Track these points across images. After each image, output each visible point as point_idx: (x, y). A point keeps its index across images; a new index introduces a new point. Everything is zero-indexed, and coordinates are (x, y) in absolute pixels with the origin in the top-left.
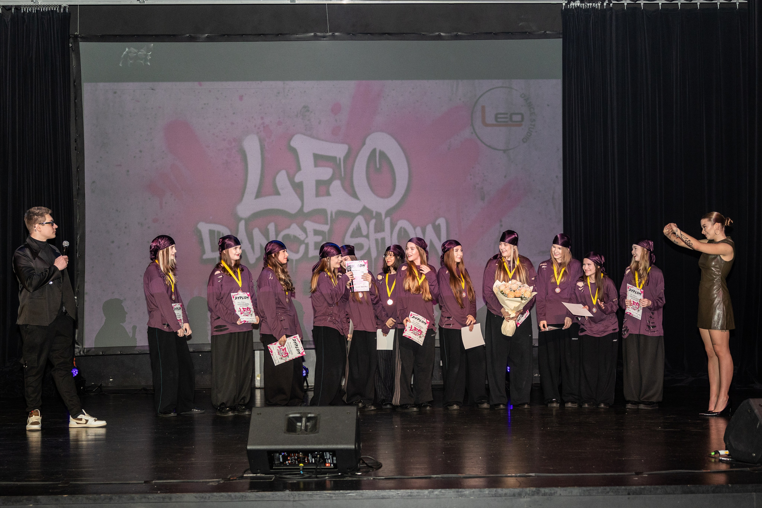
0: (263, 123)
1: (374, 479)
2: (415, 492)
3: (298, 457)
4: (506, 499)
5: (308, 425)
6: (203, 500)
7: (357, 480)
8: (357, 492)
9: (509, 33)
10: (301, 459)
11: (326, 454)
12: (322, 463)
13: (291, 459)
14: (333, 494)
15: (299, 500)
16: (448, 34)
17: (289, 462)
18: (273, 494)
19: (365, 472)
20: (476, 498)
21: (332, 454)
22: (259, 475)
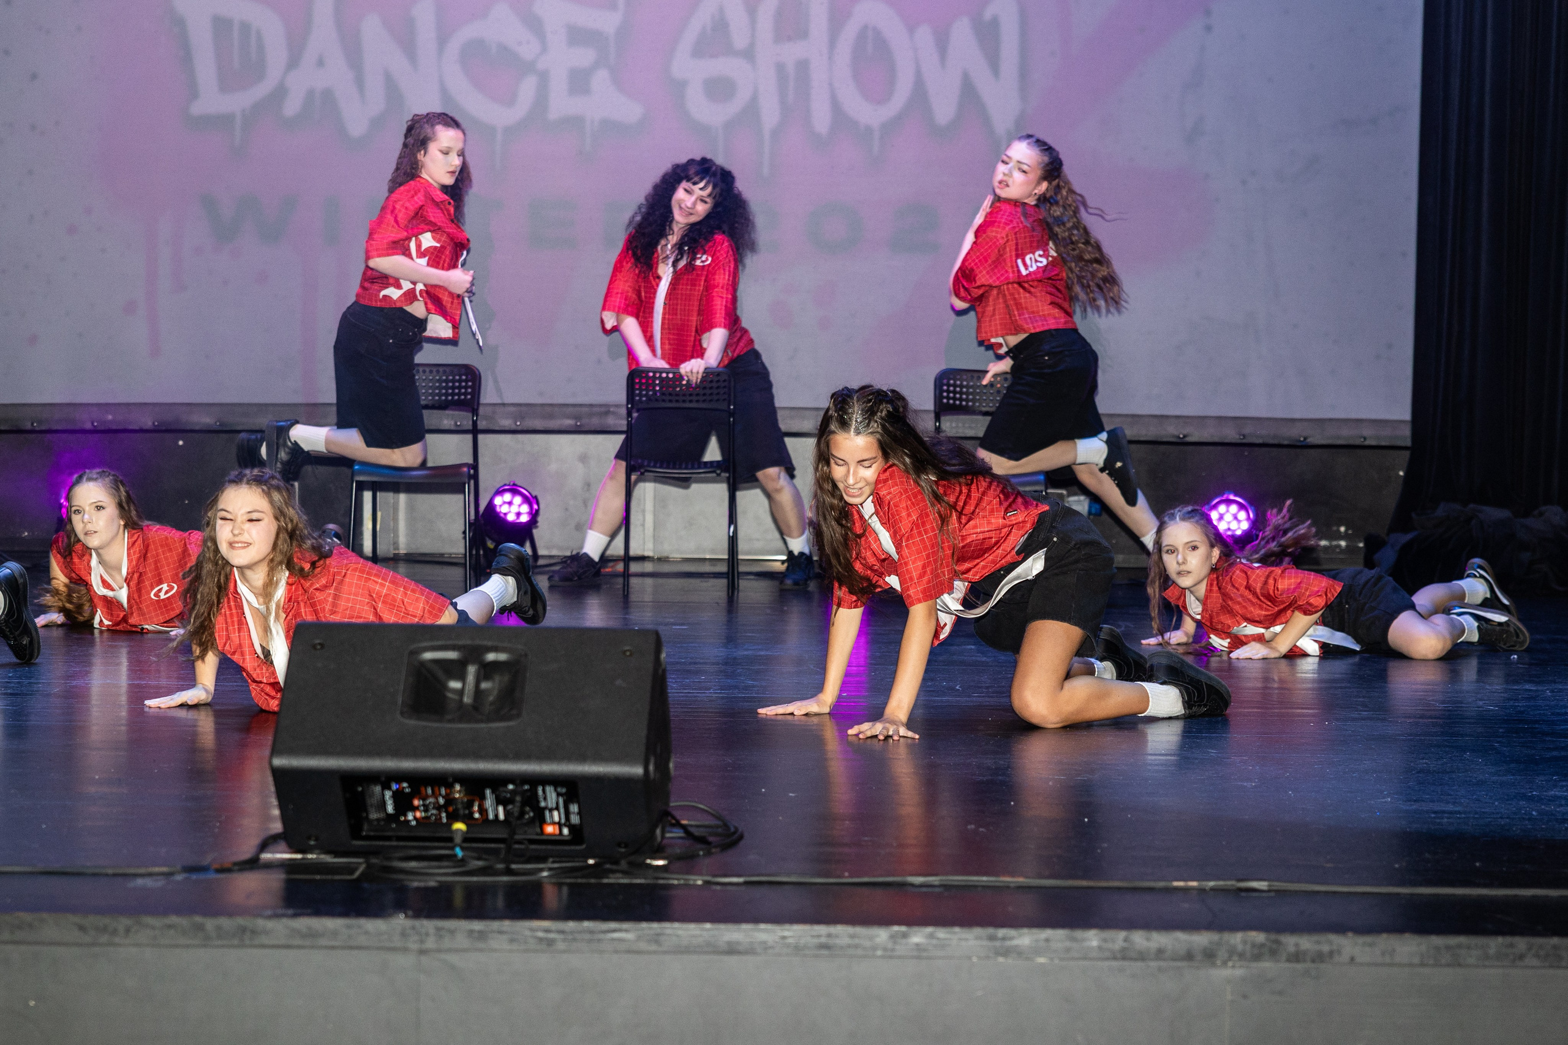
1: (706, 883)
2: (842, 933)
3: (449, 801)
4: (1160, 969)
5: (483, 691)
6: (104, 938)
7: (648, 885)
10: (460, 806)
11: (544, 791)
12: (532, 821)
13: (424, 805)
14: (560, 931)
15: (440, 950)
17: (418, 814)
18: (349, 927)
19: (680, 858)
20: (1056, 959)
21: (564, 790)
22: (314, 856)
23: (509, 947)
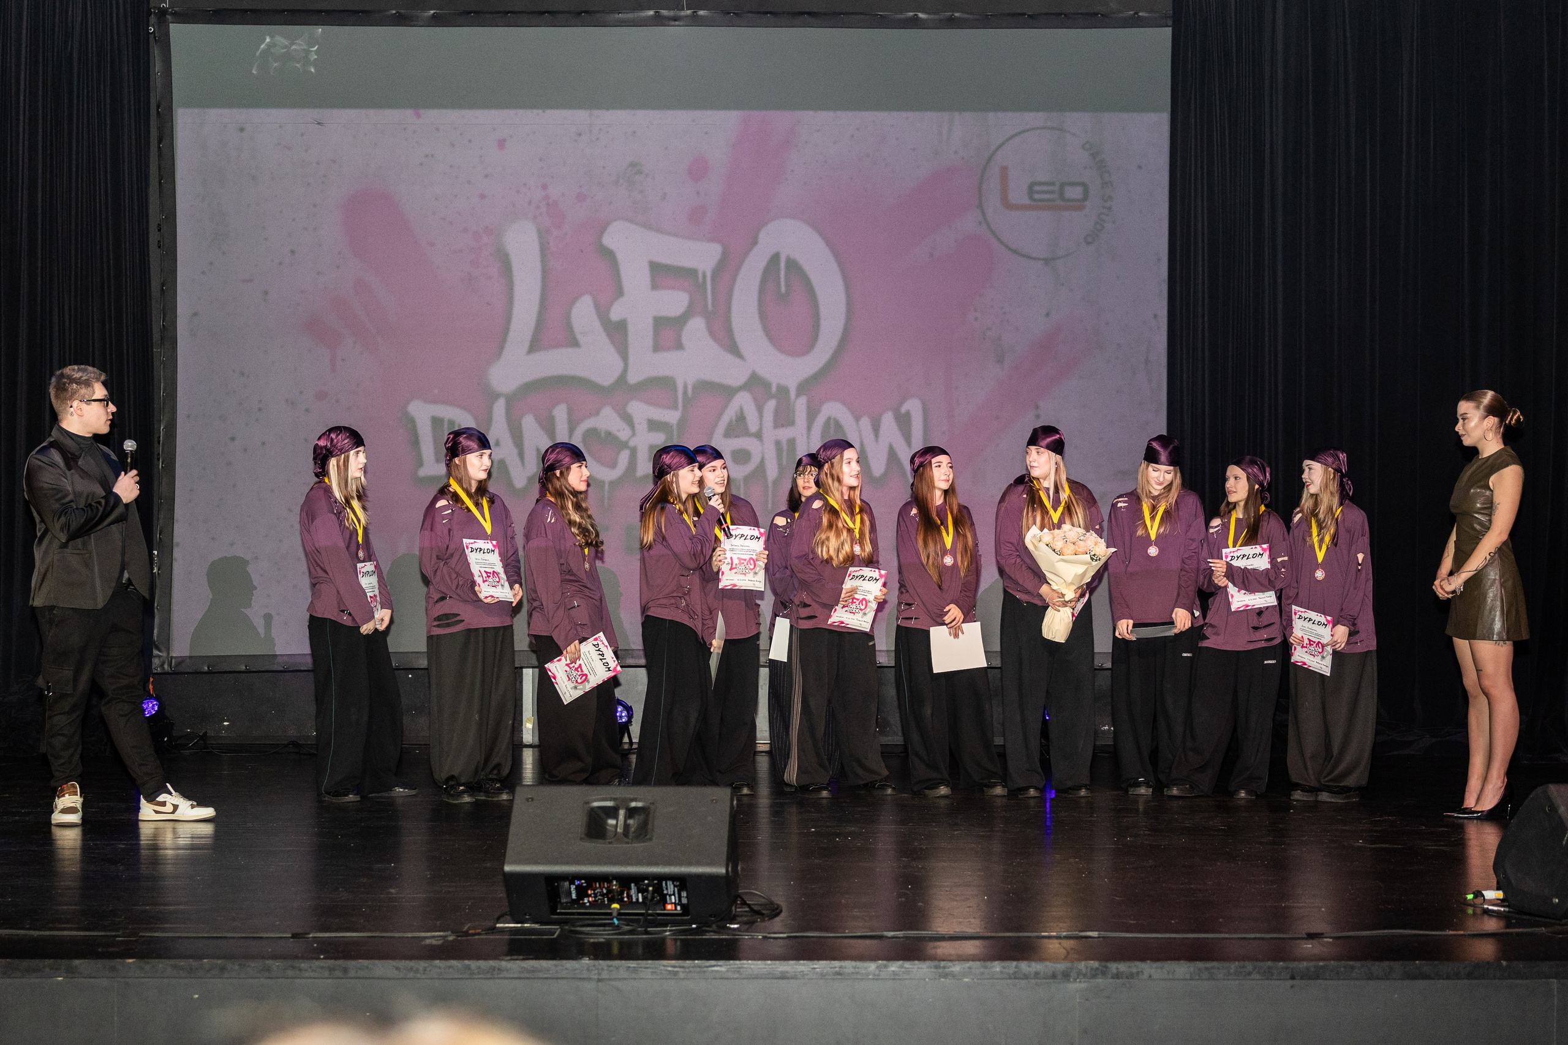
0: (547, 197)
1: (764, 937)
2: (849, 965)
3: (610, 891)
4: (1037, 984)
5: (629, 825)
6: (411, 975)
7: (730, 939)
8: (730, 965)
9: (1061, 14)
10: (615, 894)
11: (666, 884)
12: (658, 902)
13: (594, 894)
14: (680, 967)
15: (610, 979)
16: (932, 16)
17: (590, 899)
18: (556, 966)
19: (747, 923)
20: (975, 980)
21: (678, 883)
22: (528, 925)
23: (650, 977)
